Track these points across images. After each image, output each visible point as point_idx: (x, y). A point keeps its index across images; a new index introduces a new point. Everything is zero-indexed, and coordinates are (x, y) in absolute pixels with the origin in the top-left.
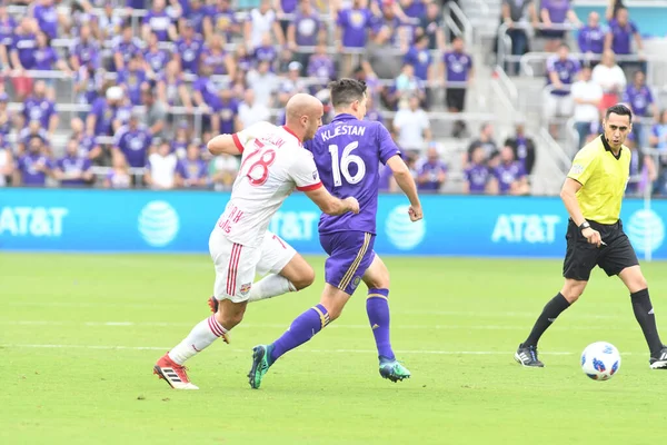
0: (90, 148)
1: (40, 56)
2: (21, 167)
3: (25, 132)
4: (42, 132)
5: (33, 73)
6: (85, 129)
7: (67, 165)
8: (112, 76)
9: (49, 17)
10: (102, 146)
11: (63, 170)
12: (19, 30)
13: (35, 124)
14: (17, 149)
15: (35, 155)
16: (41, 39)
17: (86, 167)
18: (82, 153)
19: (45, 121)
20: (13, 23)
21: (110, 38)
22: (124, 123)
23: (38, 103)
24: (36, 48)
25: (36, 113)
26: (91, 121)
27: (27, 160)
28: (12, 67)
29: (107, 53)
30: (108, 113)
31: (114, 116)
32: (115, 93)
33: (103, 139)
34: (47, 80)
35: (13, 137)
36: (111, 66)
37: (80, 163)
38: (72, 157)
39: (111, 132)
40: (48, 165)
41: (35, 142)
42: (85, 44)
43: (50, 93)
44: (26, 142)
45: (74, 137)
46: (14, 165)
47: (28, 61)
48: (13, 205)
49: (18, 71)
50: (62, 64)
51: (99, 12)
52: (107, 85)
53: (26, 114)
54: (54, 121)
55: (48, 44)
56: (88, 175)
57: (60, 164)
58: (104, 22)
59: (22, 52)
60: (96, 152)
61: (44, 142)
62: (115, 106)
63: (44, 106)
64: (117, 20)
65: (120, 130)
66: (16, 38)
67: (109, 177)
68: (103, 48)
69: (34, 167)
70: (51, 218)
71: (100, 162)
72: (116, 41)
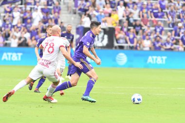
0: (173, 40)
1: (159, 14)
2: (154, 45)
3: (155, 35)
4: (160, 35)
5: (157, 19)
6: (172, 35)
7: (167, 45)
8: (179, 20)
9: (163, 4)
10: (176, 39)
11: (166, 46)
12: (154, 7)
13: (158, 33)
14: (153, 40)
15: (158, 42)
16: (160, 10)
17: (172, 45)
18: (171, 41)
19: (161, 32)
20: (152, 5)
21: (179, 9)
22: (182, 33)
23: (159, 27)
24: (159, 12)
25: (158, 30)
26: (173, 32)
27: (156, 43)
28: (152, 17)
29: (178, 14)
30: (178, 30)
31: (180, 31)
32: (180, 25)
33: (177, 37)
34: (161, 21)
35: (152, 37)
36: (179, 17)
37: (170, 44)
38: (168, 43)
39: (179, 35)
40: (162, 44)
41: (158, 38)
42: (172, 11)
43: (162, 25)
44: (155, 38)
45: (169, 37)
46: (152, 44)
47: (156, 16)
48: (152, 55)
49: (153, 18)
50: (165, 16)
51: (176, 2)
52: (178, 22)
53: (155, 30)
54: (163, 32)
55: (162, 11)
56: (173, 47)
57: (165, 44)
58: (177, 5)
59: (154, 13)
60: (174, 41)
61: (161, 38)
62: (180, 28)
63: (161, 28)
64: (181, 5)
65: (181, 35)
66: (153, 9)
67: (178, 48)
68: (177, 12)
69: (158, 45)
70: (162, 59)
71: (176, 44)
72: (181, 10)
